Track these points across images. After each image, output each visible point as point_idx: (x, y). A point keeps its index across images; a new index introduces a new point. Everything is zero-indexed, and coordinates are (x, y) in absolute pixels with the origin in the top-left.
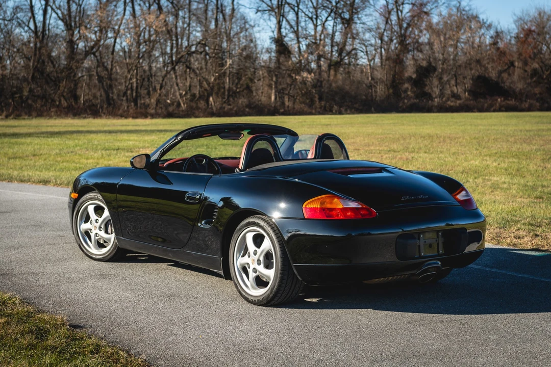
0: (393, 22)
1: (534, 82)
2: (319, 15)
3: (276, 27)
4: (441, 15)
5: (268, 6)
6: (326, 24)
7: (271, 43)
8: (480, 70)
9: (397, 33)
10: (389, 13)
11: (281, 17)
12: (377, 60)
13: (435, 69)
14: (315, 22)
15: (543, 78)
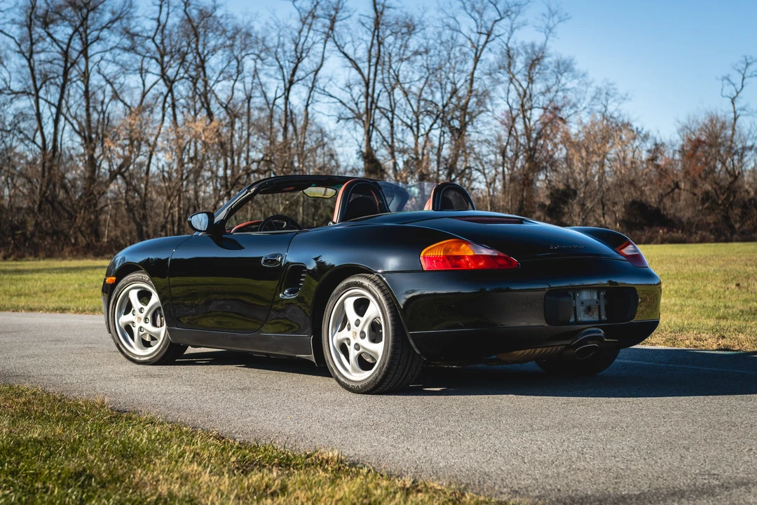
0: (519, 133)
1: (707, 208)
2: (420, 122)
3: (364, 139)
4: (581, 123)
5: (353, 111)
6: (430, 135)
7: (358, 158)
8: (634, 195)
9: (524, 147)
10: (514, 120)
11: (371, 128)
12: (499, 185)
13: (575, 193)
14: (416, 133)
15: (718, 204)
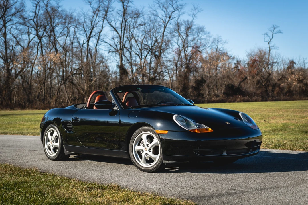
0: (183, 57)
1: (258, 87)
2: (142, 53)
3: (119, 60)
4: (207, 53)
5: (115, 49)
6: (146, 58)
7: (117, 68)
8: (229, 82)
9: (185, 62)
10: (180, 52)
11: (122, 55)
12: (174, 78)
13: (205, 81)
14: (140, 57)
15: (263, 85)
